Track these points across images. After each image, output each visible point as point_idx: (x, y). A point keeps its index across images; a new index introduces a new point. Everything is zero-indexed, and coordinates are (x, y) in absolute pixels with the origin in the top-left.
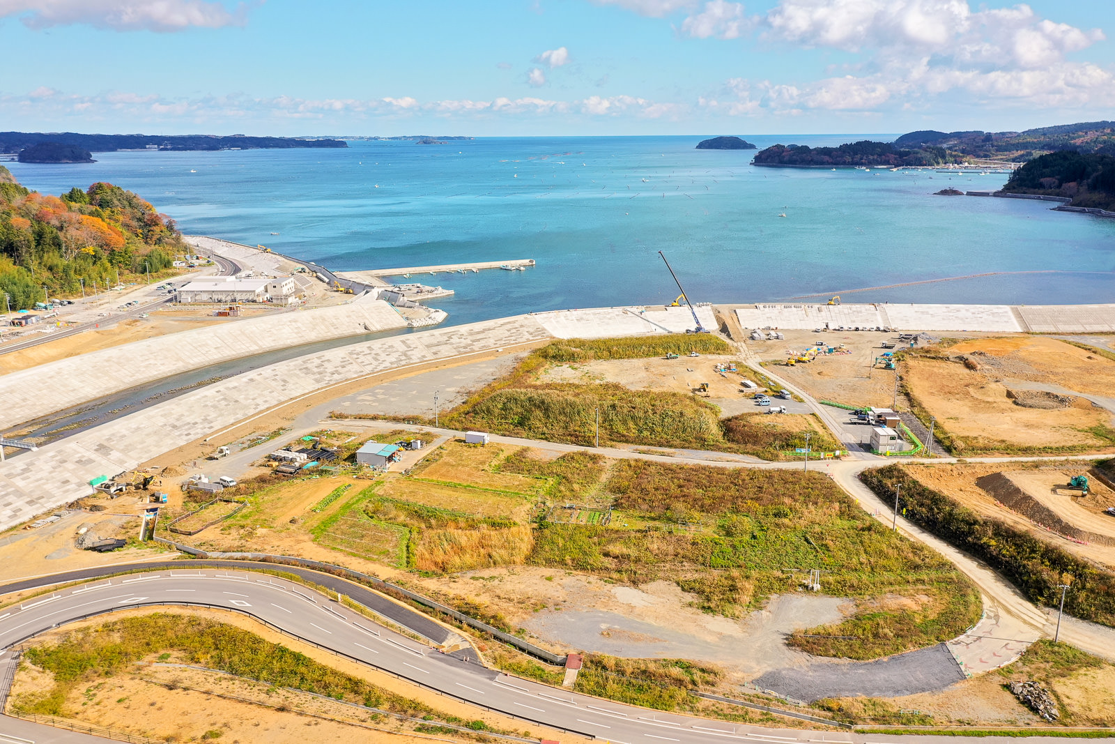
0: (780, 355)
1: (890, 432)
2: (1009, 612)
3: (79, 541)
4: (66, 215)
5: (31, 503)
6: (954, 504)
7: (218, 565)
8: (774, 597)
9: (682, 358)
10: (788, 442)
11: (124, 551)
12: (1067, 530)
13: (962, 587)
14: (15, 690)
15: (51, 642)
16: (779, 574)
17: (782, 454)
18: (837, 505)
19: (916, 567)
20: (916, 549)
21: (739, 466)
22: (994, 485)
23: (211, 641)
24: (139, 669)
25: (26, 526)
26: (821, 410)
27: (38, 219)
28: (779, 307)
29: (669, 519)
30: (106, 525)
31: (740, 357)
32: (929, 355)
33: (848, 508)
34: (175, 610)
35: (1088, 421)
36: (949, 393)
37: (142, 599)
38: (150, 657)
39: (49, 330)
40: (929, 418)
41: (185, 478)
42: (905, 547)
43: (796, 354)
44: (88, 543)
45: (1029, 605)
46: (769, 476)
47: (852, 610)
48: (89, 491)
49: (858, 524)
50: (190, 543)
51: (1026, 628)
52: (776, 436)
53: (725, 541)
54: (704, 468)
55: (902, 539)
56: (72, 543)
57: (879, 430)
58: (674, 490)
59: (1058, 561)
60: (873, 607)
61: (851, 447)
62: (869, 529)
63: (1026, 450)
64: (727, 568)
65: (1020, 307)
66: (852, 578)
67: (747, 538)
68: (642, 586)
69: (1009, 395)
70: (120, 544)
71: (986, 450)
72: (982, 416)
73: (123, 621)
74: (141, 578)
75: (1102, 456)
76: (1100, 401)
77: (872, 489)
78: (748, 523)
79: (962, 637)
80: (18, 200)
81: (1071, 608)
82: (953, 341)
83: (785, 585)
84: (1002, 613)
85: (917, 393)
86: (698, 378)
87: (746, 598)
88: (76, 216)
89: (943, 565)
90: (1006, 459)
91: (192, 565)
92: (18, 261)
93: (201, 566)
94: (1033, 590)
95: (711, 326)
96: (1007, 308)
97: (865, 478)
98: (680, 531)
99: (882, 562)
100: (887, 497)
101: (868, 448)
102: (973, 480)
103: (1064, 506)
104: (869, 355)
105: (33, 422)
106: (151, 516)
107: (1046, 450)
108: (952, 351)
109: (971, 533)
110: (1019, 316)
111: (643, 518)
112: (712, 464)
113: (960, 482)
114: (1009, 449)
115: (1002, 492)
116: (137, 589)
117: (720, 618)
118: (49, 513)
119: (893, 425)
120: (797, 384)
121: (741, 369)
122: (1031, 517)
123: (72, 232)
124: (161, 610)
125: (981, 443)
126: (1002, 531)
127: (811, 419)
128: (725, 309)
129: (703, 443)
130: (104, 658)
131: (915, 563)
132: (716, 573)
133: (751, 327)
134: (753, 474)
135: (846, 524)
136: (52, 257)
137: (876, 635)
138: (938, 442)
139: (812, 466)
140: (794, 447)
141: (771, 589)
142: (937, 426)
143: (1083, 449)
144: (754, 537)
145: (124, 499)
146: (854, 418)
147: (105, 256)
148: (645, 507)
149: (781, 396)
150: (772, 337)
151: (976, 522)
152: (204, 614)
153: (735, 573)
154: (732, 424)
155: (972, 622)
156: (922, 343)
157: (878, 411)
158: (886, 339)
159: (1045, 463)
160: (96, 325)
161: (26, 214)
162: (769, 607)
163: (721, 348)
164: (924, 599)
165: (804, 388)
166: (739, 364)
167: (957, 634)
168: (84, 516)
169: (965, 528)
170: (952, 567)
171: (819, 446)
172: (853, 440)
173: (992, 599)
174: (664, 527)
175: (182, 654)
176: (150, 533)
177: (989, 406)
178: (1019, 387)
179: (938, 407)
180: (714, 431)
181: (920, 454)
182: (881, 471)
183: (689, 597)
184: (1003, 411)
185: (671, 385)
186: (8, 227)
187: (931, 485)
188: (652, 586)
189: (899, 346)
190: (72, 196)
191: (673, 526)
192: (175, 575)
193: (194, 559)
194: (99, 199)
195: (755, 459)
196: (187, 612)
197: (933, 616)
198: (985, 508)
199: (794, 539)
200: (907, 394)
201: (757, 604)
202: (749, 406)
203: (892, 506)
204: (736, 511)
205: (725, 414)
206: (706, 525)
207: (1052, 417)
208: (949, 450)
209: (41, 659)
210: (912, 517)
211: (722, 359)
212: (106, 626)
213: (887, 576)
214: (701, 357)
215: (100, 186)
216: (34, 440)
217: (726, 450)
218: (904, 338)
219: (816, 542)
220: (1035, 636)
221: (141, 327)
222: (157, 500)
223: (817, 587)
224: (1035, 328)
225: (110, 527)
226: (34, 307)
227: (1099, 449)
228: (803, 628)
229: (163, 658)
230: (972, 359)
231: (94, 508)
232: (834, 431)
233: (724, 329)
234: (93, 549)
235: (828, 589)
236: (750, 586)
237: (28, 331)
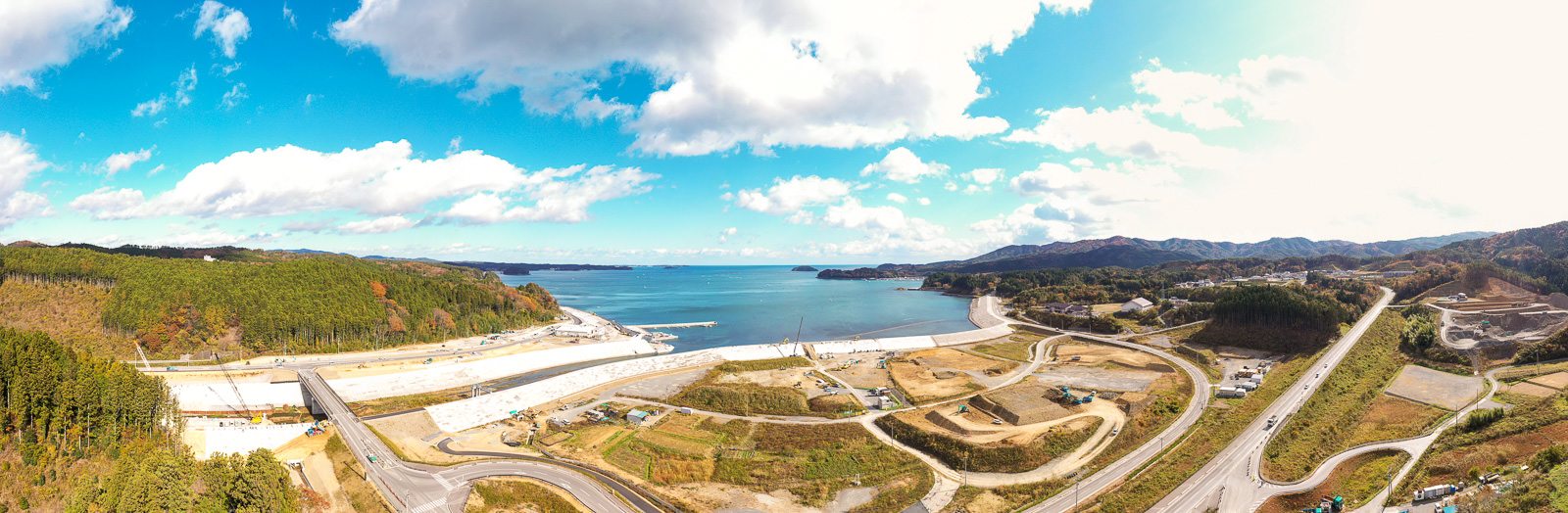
0: (834, 365)
1: (887, 398)
2: (946, 477)
3: (503, 439)
4: (517, 295)
5: (487, 416)
6: (917, 429)
7: (558, 464)
8: (838, 492)
9: (788, 369)
10: (841, 409)
11: (519, 448)
12: (964, 432)
13: (925, 471)
14: (469, 502)
15: (485, 483)
16: (840, 479)
17: (838, 415)
18: (865, 438)
19: (904, 464)
20: (904, 454)
21: (818, 423)
22: (933, 417)
23: (551, 503)
24: (519, 509)
25: (484, 427)
26: (854, 391)
27: (507, 296)
28: (833, 342)
29: (784, 454)
30: (513, 434)
31: (815, 368)
32: (901, 360)
33: (871, 439)
34: (537, 483)
35: (964, 382)
36: (910, 377)
37: (523, 473)
38: (524, 504)
39: (504, 343)
40: (903, 390)
41: (548, 417)
42: (898, 454)
43: (842, 364)
44: (506, 441)
45: (953, 471)
46: (832, 427)
47: (877, 493)
48: (509, 416)
49: (876, 446)
50: (548, 450)
51: (953, 483)
52: (834, 406)
53: (812, 464)
54: (801, 426)
55: (896, 451)
56: (499, 439)
57: (881, 398)
58: (786, 438)
59: (962, 446)
60: (886, 489)
61: (869, 408)
62: (881, 448)
63: (944, 399)
64: (814, 479)
65: (934, 336)
66: (875, 475)
67: (823, 461)
68: (772, 493)
69: (934, 375)
70: (518, 444)
71: (928, 401)
72: (924, 386)
73: (515, 482)
74: (525, 463)
75: (972, 396)
76: (968, 372)
77: (881, 427)
78: (823, 453)
79: (927, 495)
80: (501, 289)
81: (971, 469)
82: (909, 353)
83: (844, 485)
84: (943, 478)
85: (896, 378)
86: (796, 378)
87: (825, 495)
88: (520, 296)
89: (917, 460)
90: (936, 404)
91: (547, 461)
92: (497, 313)
93: (551, 462)
94: (953, 464)
95: (800, 352)
96: (928, 337)
97: (877, 423)
98: (791, 461)
99: (889, 464)
100: (887, 430)
101: (877, 407)
102: (924, 416)
103: (960, 421)
104: (873, 363)
105: (493, 381)
106: (532, 433)
107: (951, 397)
108: (909, 358)
109: (926, 441)
110: (933, 339)
111: (771, 454)
112: (805, 423)
113: (919, 418)
114: (937, 399)
115: (936, 419)
116: (523, 468)
117: (812, 508)
118: (492, 423)
119: (887, 395)
120: (843, 379)
121: (816, 373)
122: (949, 429)
123: (518, 302)
124: (531, 481)
125: (925, 398)
126: (939, 438)
127: (850, 396)
128: (807, 344)
129: (800, 413)
130: (505, 499)
131: (904, 462)
132: (808, 482)
133: (820, 353)
134: (825, 427)
135: (870, 447)
136: (509, 312)
137: (889, 504)
138: (908, 400)
139: (852, 420)
140: (843, 411)
141: (836, 488)
142: (906, 393)
143: (965, 394)
144: (827, 461)
145: (523, 423)
146: (870, 394)
147: (528, 313)
148: (772, 448)
149: (836, 386)
150: (830, 357)
151: (927, 436)
152: (549, 488)
153: (818, 481)
154: (813, 402)
155: (931, 486)
156: (896, 355)
157: (880, 389)
158: (881, 354)
159: (951, 403)
160: (521, 342)
161: (502, 294)
162: (837, 499)
163: (807, 364)
164: (909, 479)
165: (846, 381)
166: (815, 371)
167: (925, 494)
168: (506, 428)
169: (923, 440)
170: (919, 460)
171: (856, 409)
172: (870, 404)
173: (938, 472)
174: (782, 459)
175: (537, 507)
176: (531, 441)
177: (926, 381)
178: (938, 370)
179: (906, 384)
180: (805, 405)
181: (900, 407)
182: (884, 418)
183: (795, 498)
184: (932, 382)
185: (783, 383)
186: (496, 299)
187: (907, 421)
188: (776, 492)
189: (886, 357)
190: (520, 288)
191: (786, 458)
192: (540, 465)
193: (548, 458)
194: (530, 289)
195: (825, 419)
196: (542, 485)
197: (914, 488)
198: (931, 428)
199: (846, 459)
200: (892, 380)
201: (831, 498)
202: (821, 392)
203: (890, 435)
204: (817, 447)
205: (810, 397)
206: (803, 456)
207: (951, 382)
208: (913, 404)
209: (482, 491)
210: (900, 439)
211: (807, 369)
212: (508, 482)
213: (891, 471)
214: (797, 368)
215: (531, 284)
216: (491, 389)
217: (812, 415)
218: (888, 354)
219: (856, 459)
220: (957, 486)
221: (539, 345)
222: (536, 426)
223: (859, 483)
224: (940, 344)
225: (516, 435)
226: (500, 333)
227: (970, 393)
228: (854, 507)
229: (529, 506)
230: (918, 360)
231: (510, 425)
232: (860, 400)
233: (808, 354)
234: (507, 444)
235: (865, 484)
236: (826, 488)
237: (496, 342)
